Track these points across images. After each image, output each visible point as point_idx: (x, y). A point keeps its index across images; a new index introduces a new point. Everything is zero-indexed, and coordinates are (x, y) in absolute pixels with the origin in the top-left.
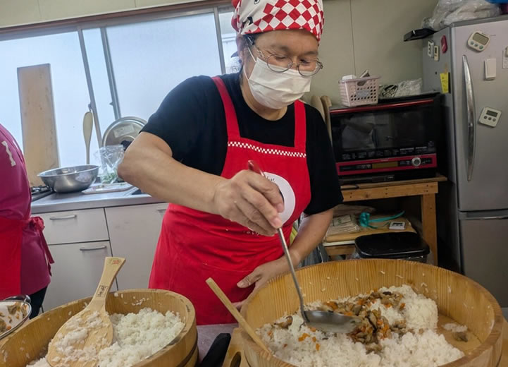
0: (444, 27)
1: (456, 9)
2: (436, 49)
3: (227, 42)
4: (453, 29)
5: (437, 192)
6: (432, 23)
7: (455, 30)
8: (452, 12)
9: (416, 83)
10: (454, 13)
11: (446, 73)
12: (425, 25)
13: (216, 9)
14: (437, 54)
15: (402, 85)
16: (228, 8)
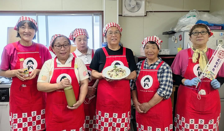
0: (180, 32)
1: (186, 26)
2: (176, 39)
3: (96, 25)
4: (185, 33)
5: (175, 91)
6: (175, 30)
7: (186, 33)
8: (184, 27)
9: (169, 50)
10: (185, 27)
11: (180, 48)
12: (172, 30)
13: (93, 14)
14: (177, 41)
15: (163, 51)
16: (97, 14)
